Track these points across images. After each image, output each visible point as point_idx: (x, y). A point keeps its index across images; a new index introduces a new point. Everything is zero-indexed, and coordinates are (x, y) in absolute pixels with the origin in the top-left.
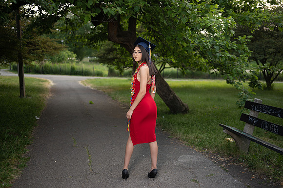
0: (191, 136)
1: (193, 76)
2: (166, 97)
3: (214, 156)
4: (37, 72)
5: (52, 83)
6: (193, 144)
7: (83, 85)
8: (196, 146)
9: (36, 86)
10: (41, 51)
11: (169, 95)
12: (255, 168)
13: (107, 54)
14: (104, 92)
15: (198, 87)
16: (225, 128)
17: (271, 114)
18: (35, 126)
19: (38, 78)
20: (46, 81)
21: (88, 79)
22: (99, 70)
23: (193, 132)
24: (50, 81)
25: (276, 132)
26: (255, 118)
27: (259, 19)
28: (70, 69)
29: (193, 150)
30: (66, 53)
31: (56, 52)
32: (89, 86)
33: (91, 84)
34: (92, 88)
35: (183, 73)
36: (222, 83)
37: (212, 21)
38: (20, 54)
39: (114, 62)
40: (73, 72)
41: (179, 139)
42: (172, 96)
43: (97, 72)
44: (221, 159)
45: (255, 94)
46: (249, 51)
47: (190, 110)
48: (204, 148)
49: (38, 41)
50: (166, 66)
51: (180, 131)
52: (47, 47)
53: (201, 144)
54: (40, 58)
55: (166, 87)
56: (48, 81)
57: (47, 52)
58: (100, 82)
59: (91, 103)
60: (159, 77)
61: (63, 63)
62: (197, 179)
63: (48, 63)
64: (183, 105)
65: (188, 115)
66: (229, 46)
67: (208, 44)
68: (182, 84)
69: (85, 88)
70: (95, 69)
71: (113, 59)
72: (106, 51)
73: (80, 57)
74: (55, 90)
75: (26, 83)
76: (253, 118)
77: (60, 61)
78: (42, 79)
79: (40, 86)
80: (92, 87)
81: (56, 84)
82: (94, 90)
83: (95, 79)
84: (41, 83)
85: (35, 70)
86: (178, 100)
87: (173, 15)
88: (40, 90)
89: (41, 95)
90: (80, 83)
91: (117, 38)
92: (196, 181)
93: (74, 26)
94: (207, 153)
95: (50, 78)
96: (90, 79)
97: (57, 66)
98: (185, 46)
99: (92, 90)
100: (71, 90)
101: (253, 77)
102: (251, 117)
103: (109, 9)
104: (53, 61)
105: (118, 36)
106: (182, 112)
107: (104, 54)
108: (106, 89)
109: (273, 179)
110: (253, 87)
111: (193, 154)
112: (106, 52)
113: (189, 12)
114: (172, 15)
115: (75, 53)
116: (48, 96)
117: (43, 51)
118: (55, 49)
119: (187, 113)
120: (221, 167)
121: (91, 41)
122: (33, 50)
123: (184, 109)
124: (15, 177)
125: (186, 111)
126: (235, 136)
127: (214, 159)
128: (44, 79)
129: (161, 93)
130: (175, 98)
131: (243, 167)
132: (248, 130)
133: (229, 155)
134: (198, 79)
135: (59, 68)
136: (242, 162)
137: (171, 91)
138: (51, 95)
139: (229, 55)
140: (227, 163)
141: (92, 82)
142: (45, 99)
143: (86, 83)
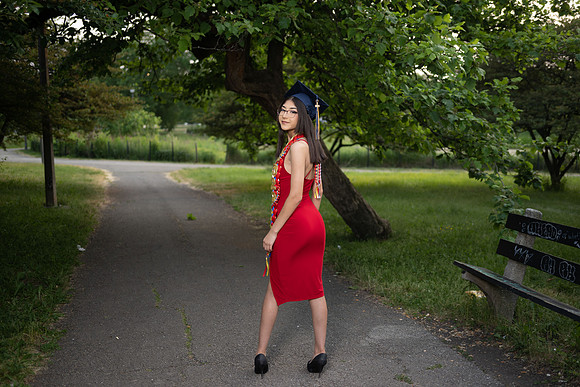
0: (396, 286)
1: (399, 163)
2: (345, 205)
3: (444, 327)
4: (81, 154)
5: (111, 178)
6: (399, 302)
7: (175, 181)
8: (406, 306)
9: (79, 182)
10: (89, 110)
11: (351, 201)
12: (527, 353)
13: (224, 117)
14: (218, 195)
15: (411, 184)
16: (466, 269)
17: (561, 241)
18: (77, 265)
19: (82, 167)
20: (98, 173)
21: (185, 169)
22: (206, 150)
23: (399, 279)
24: (107, 173)
25: (572, 279)
26: (528, 249)
27: (535, 44)
28: (148, 147)
29: (400, 316)
30: (139, 115)
31: (119, 112)
32: (187, 183)
33: (191, 180)
34: (193, 188)
35: (380, 156)
36: (459, 177)
37: (438, 50)
38: (46, 117)
39: (238, 134)
40: (154, 155)
41: (371, 292)
42: (356, 203)
43: (203, 153)
44: (458, 334)
45: (528, 198)
46: (515, 109)
47: (394, 232)
48: (423, 311)
49: (83, 91)
50: (344, 142)
51: (374, 275)
52: (100, 103)
53: (417, 303)
54: (86, 126)
55: (345, 186)
56: (103, 173)
57: (100, 112)
58: (210, 175)
59: (190, 219)
60: (331, 165)
61: (133, 136)
62: (409, 376)
63: (103, 136)
64: (380, 222)
65: (389, 243)
66: (473, 99)
67: (430, 96)
68: (378, 178)
69: (178, 187)
70: (199, 149)
71: (236, 128)
72: (223, 111)
73: (168, 124)
74: (116, 192)
75: (58, 177)
76: (524, 248)
77: (126, 132)
78: (92, 168)
79: (88, 183)
80: (192, 185)
81: (118, 179)
82: (197, 192)
83: (200, 169)
84: (88, 177)
85: (77, 150)
86: (370, 213)
87: (359, 38)
88: (87, 191)
89: (88, 201)
90: (168, 176)
91: (243, 85)
92: (406, 380)
93: (157, 61)
94: (429, 321)
95: (107, 167)
96: (190, 170)
97: (122, 141)
98: (384, 101)
99: (192, 190)
100: (150, 192)
101: (524, 165)
102: (519, 247)
103: (228, 24)
104: (113, 132)
105: (247, 80)
106: (378, 236)
107: (218, 117)
108: (221, 189)
109: (565, 374)
110: (524, 186)
111: (401, 323)
112: (222, 114)
113: (391, 30)
114: (357, 36)
115: (157, 115)
116: (104, 203)
117: (93, 112)
118: (118, 107)
119: (387, 238)
120: (458, 349)
121: (190, 91)
122: (73, 109)
123: (382, 230)
124: (36, 371)
125: (385, 234)
126: (487, 287)
127: (443, 333)
128: (96, 169)
129: (335, 198)
130: (363, 208)
131: (504, 350)
132: (513, 273)
133: (475, 325)
134: (410, 167)
135: (125, 146)
136: (500, 340)
137: (354, 194)
139: (474, 118)
140: (471, 342)
141: (193, 174)
142: (97, 210)
143: (180, 178)
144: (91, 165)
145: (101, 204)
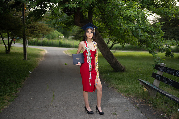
0: (122, 86)
2: (111, 61)
3: (134, 99)
4: (39, 45)
5: (46, 52)
6: (121, 91)
7: (65, 53)
8: (123, 92)
9: (36, 53)
12: (157, 108)
16: (141, 81)
17: (169, 73)
18: (27, 77)
19: (38, 49)
20: (43, 50)
21: (69, 50)
23: (123, 84)
24: (45, 50)
25: (171, 85)
27: (170, 12)
28: (59, 43)
29: (120, 95)
33: (70, 53)
34: (70, 55)
40: (61, 45)
41: (114, 88)
43: (75, 45)
44: (137, 101)
47: (126, 70)
48: (128, 94)
49: (36, 25)
50: (116, 42)
51: (116, 83)
52: (42, 29)
53: (127, 92)
55: (111, 55)
57: (42, 32)
61: (55, 40)
63: (45, 39)
64: (122, 67)
65: (123, 73)
67: (133, 27)
69: (66, 55)
72: (78, 32)
73: (66, 36)
74: (47, 56)
76: (159, 75)
77: (53, 38)
78: (41, 49)
79: (39, 53)
81: (48, 52)
82: (70, 57)
83: (74, 50)
84: (39, 51)
85: (38, 43)
86: (119, 64)
88: (37, 56)
89: (37, 59)
94: (129, 97)
95: (46, 49)
96: (71, 50)
98: (119, 29)
100: (57, 56)
101: (168, 50)
103: (69, 5)
104: (49, 39)
105: (81, 22)
106: (121, 71)
109: (167, 115)
111: (120, 97)
113: (120, 7)
116: (41, 59)
117: (39, 32)
120: (136, 106)
122: (33, 31)
123: (122, 69)
125: (124, 70)
126: (147, 87)
130: (117, 62)
131: (150, 107)
132: (156, 83)
133: (143, 99)
135: (52, 42)
136: (150, 103)
137: (114, 58)
138: (43, 59)
140: (141, 104)
142: (39, 61)
143: (67, 52)
144: (41, 48)
145: (41, 60)
